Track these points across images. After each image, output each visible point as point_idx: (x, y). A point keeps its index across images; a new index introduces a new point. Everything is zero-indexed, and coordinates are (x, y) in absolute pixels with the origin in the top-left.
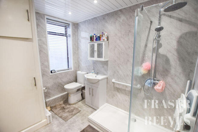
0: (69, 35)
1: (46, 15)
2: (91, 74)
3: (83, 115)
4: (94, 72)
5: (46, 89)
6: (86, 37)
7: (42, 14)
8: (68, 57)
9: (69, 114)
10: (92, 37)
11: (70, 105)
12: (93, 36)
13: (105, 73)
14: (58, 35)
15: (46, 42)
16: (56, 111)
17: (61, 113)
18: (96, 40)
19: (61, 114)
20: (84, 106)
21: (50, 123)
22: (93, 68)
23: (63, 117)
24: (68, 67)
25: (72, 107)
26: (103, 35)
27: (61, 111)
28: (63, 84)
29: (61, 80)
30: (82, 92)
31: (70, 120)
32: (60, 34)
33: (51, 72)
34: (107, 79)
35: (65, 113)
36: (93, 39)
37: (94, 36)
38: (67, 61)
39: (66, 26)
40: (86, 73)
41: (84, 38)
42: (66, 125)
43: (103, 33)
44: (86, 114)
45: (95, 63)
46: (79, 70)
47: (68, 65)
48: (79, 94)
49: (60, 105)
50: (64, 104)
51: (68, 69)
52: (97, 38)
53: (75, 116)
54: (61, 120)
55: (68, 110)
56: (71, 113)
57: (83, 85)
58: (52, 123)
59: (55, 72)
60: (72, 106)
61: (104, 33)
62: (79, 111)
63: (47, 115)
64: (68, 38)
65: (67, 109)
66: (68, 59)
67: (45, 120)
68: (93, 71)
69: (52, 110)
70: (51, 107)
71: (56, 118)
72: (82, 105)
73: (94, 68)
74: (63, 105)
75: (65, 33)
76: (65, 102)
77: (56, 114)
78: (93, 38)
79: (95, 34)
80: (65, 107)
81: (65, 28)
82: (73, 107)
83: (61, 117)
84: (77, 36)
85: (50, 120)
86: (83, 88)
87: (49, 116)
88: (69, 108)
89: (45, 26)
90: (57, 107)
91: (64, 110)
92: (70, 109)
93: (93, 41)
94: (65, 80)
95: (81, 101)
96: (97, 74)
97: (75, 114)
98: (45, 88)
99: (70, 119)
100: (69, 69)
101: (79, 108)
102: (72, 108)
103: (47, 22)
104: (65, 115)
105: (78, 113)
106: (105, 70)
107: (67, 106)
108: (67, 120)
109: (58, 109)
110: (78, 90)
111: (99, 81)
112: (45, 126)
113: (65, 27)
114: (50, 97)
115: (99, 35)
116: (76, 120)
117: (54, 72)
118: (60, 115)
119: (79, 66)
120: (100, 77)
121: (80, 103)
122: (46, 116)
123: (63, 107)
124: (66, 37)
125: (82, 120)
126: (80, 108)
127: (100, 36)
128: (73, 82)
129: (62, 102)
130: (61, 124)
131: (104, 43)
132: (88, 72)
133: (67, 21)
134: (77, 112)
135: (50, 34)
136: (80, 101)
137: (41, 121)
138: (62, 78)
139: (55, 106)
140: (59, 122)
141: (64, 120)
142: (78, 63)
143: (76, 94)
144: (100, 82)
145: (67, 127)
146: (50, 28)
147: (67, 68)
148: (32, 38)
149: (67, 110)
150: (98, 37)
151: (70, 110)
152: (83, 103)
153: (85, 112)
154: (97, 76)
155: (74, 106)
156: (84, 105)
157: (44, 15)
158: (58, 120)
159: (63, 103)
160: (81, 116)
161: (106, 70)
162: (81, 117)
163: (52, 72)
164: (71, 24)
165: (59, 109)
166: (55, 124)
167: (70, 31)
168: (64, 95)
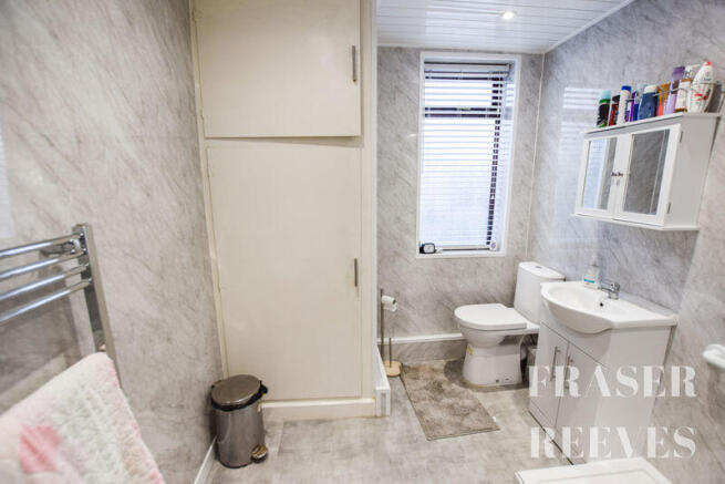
0: (508, 109)
1: (427, 50)
2: (578, 285)
3: (501, 454)
4: (601, 278)
5: (394, 302)
6: (580, 111)
7: (413, 49)
8: (492, 202)
9: (448, 418)
10: (612, 103)
11: (465, 384)
12: (617, 98)
13: (666, 297)
14: (463, 116)
15: (417, 146)
16: (412, 386)
17: (424, 399)
18: (634, 115)
19: (423, 402)
20: (519, 418)
21: (383, 416)
22: (594, 257)
23: (426, 417)
24: (489, 238)
25: (467, 397)
26: (681, 85)
27: (426, 393)
28: (457, 298)
29: (452, 285)
30: (528, 352)
31: (444, 441)
32: (473, 109)
33: (422, 251)
34: (672, 334)
35: (440, 408)
36: (615, 114)
37: (624, 95)
38: (487, 215)
39: (498, 74)
40: (559, 276)
41: (571, 115)
42: (425, 452)
43: (681, 70)
44: (514, 452)
45: (609, 232)
46: (531, 259)
47: (490, 233)
48: (513, 358)
49: (434, 370)
50: (446, 373)
51: (487, 246)
52: (635, 108)
53: (469, 437)
54: (415, 423)
55: (450, 401)
56: (458, 419)
57: (531, 327)
58: (387, 419)
59: (435, 251)
60: (470, 392)
61: (688, 69)
62: (491, 429)
63: (378, 388)
64: (503, 121)
65: (450, 394)
66: (492, 207)
67: (369, 400)
68: (592, 274)
69: (404, 376)
70: (402, 367)
71: (405, 411)
72: (513, 407)
73: (601, 258)
74: (442, 377)
75: (494, 104)
76: (451, 369)
77: (408, 395)
78: (615, 107)
79: (627, 88)
80: (444, 386)
81: (494, 85)
82: (473, 398)
83: (420, 414)
84: (542, 107)
85: (383, 409)
86: (532, 340)
87: (384, 395)
88: (458, 395)
89: (417, 89)
90: (421, 374)
91: (439, 397)
92: (461, 403)
93: (613, 122)
94: (467, 285)
95: (514, 391)
96: (615, 291)
97: (470, 431)
98: (392, 299)
99: (445, 437)
100: (489, 246)
101: (495, 413)
102: (468, 403)
103: (427, 75)
104: (436, 414)
105: (481, 430)
106: (669, 283)
107: (454, 386)
108: (435, 438)
109: (422, 383)
110: (509, 340)
111: (609, 329)
112: (368, 418)
113: (494, 79)
114: (406, 332)
115: (650, 89)
116: (467, 456)
117: (432, 250)
118: (418, 407)
119: (532, 241)
120: (622, 312)
121: (507, 396)
122: (375, 391)
123: (439, 385)
124: (493, 121)
125: (488, 470)
126: (499, 418)
127: (658, 90)
128: (496, 301)
129: (440, 364)
130: (413, 441)
131: (675, 130)
132: (570, 271)
133: (500, 53)
134: (482, 426)
135: (433, 115)
136: (507, 387)
137: (358, 398)
138: (456, 277)
139: (416, 369)
140: (409, 431)
141: (425, 429)
142: (531, 230)
143: (497, 354)
144: (614, 337)
145: (424, 463)
146: (436, 92)
147: (482, 242)
148: (358, 133)
149: (446, 401)
150: (647, 97)
151: (456, 406)
152: (517, 403)
153: (513, 441)
154: (610, 303)
155: (479, 396)
156: (522, 415)
157: (419, 50)
158: (408, 421)
159: (446, 367)
160: (490, 452)
161: (677, 283)
162: (490, 456)
163: (425, 249)
164: (518, 61)
165: (425, 384)
166: (394, 430)
167: (512, 93)
168: (455, 341)
